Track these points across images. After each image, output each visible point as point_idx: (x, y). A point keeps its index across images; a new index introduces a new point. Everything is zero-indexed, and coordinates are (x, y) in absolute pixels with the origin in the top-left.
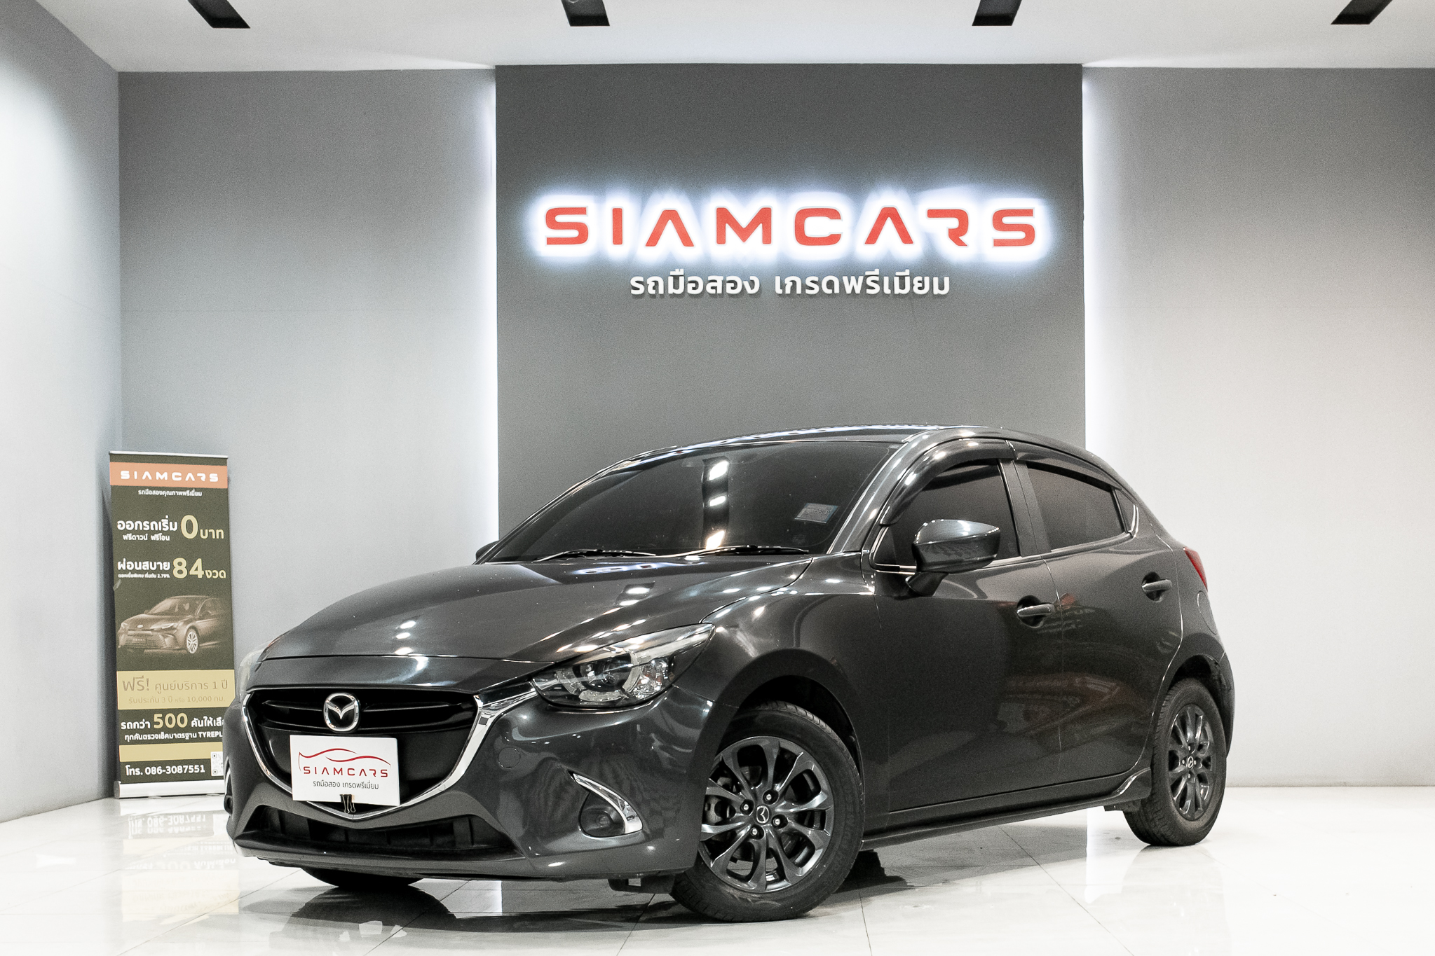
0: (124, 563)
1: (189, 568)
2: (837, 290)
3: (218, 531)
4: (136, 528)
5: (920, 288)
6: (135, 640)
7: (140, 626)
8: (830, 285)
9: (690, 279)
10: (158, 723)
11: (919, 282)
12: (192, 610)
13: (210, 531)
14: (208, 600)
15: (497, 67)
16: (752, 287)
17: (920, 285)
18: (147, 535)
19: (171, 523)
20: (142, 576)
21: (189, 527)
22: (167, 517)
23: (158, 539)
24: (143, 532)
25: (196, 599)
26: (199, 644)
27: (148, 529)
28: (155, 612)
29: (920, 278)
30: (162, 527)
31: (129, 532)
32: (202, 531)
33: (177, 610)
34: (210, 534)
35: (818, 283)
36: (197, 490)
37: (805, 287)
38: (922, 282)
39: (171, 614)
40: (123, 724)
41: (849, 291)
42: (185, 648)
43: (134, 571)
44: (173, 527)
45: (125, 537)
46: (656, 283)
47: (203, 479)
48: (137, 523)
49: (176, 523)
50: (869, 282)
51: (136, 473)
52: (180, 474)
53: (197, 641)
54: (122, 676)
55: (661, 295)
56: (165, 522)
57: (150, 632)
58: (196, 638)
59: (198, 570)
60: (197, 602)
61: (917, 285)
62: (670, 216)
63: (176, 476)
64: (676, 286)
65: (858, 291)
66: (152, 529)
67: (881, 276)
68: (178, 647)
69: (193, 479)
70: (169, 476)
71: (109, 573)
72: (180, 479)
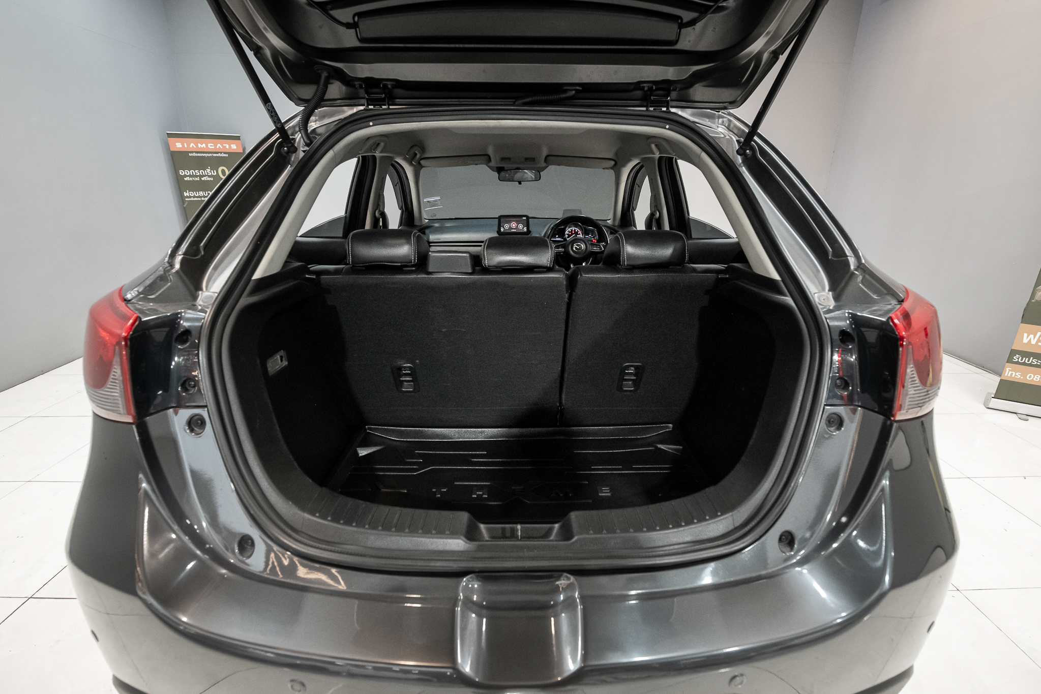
0: (188, 193)
4: (191, 174)
18: (199, 177)
19: (212, 171)
20: (200, 199)
21: (223, 172)
22: (209, 168)
23: (206, 179)
24: (196, 176)
27: (199, 174)
30: (207, 173)
31: (187, 176)
36: (225, 153)
43: (194, 197)
44: (214, 173)
47: (227, 147)
48: (191, 171)
49: (215, 171)
51: (185, 144)
52: (213, 145)
56: (209, 170)
63: (211, 146)
66: (201, 174)
69: (221, 147)
70: (207, 146)
71: (182, 198)
72: (213, 147)
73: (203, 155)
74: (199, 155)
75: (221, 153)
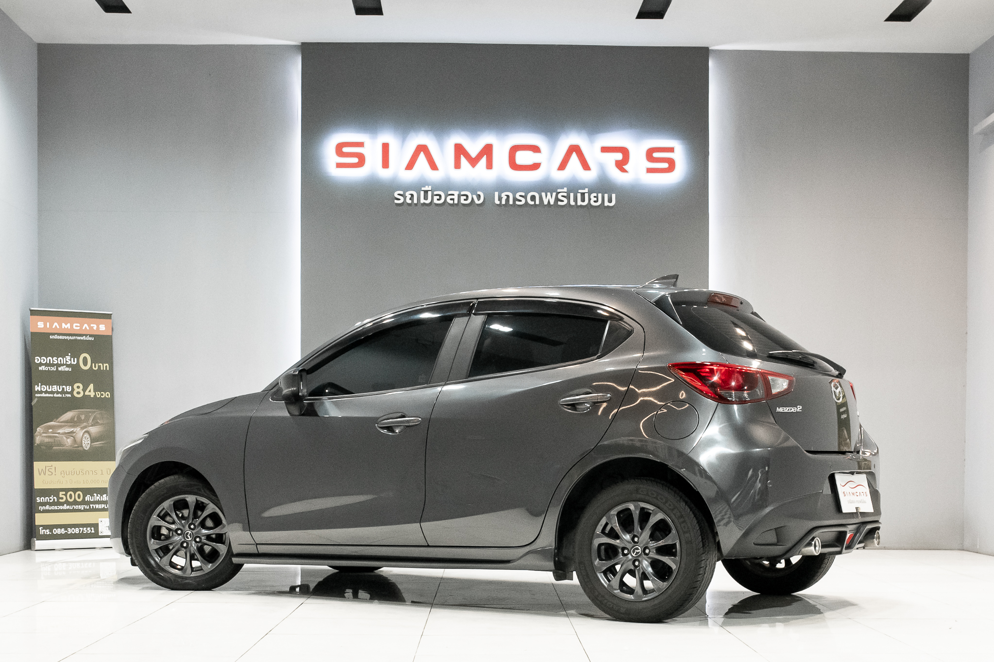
0: (40, 386)
1: (84, 390)
2: (537, 202)
3: (105, 365)
4: (48, 362)
5: (595, 202)
6: (47, 440)
7: (50, 430)
8: (533, 198)
9: (436, 193)
10: (62, 498)
11: (595, 197)
12: (87, 419)
13: (99, 365)
14: (97, 413)
15: (303, 44)
16: (479, 199)
17: (595, 199)
18: (55, 367)
19: (72, 359)
20: (52, 395)
21: (85, 361)
22: (70, 354)
23: (63, 370)
24: (53, 365)
25: (90, 412)
26: (91, 443)
27: (56, 362)
28: (61, 421)
29: (595, 195)
30: (66, 361)
31: (43, 364)
32: (93, 364)
33: (76, 419)
34: (99, 367)
35: (525, 197)
36: (91, 336)
37: (515, 199)
38: (597, 197)
39: (72, 422)
40: (38, 498)
41: (546, 202)
42: (82, 446)
43: (46, 392)
44: (74, 362)
45: (40, 368)
46: (412, 195)
47: (95, 328)
48: (48, 358)
49: (76, 359)
50: (560, 197)
51: (48, 324)
52: (79, 325)
53: (90, 441)
54: (38, 465)
55: (415, 204)
56: (68, 358)
57: (57, 435)
58: (89, 439)
59: (91, 392)
60: (90, 414)
61: (593, 199)
62: (422, 149)
63: (76, 326)
64: (426, 198)
65: (552, 202)
66: (59, 363)
67: (568, 193)
68: (77, 446)
69: (88, 328)
70: (72, 326)
71: (29, 393)
72: (79, 328)
73: (65, 338)
74: (61, 337)
75: (86, 335)
